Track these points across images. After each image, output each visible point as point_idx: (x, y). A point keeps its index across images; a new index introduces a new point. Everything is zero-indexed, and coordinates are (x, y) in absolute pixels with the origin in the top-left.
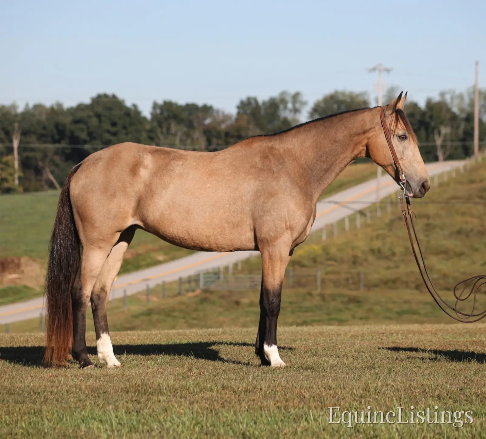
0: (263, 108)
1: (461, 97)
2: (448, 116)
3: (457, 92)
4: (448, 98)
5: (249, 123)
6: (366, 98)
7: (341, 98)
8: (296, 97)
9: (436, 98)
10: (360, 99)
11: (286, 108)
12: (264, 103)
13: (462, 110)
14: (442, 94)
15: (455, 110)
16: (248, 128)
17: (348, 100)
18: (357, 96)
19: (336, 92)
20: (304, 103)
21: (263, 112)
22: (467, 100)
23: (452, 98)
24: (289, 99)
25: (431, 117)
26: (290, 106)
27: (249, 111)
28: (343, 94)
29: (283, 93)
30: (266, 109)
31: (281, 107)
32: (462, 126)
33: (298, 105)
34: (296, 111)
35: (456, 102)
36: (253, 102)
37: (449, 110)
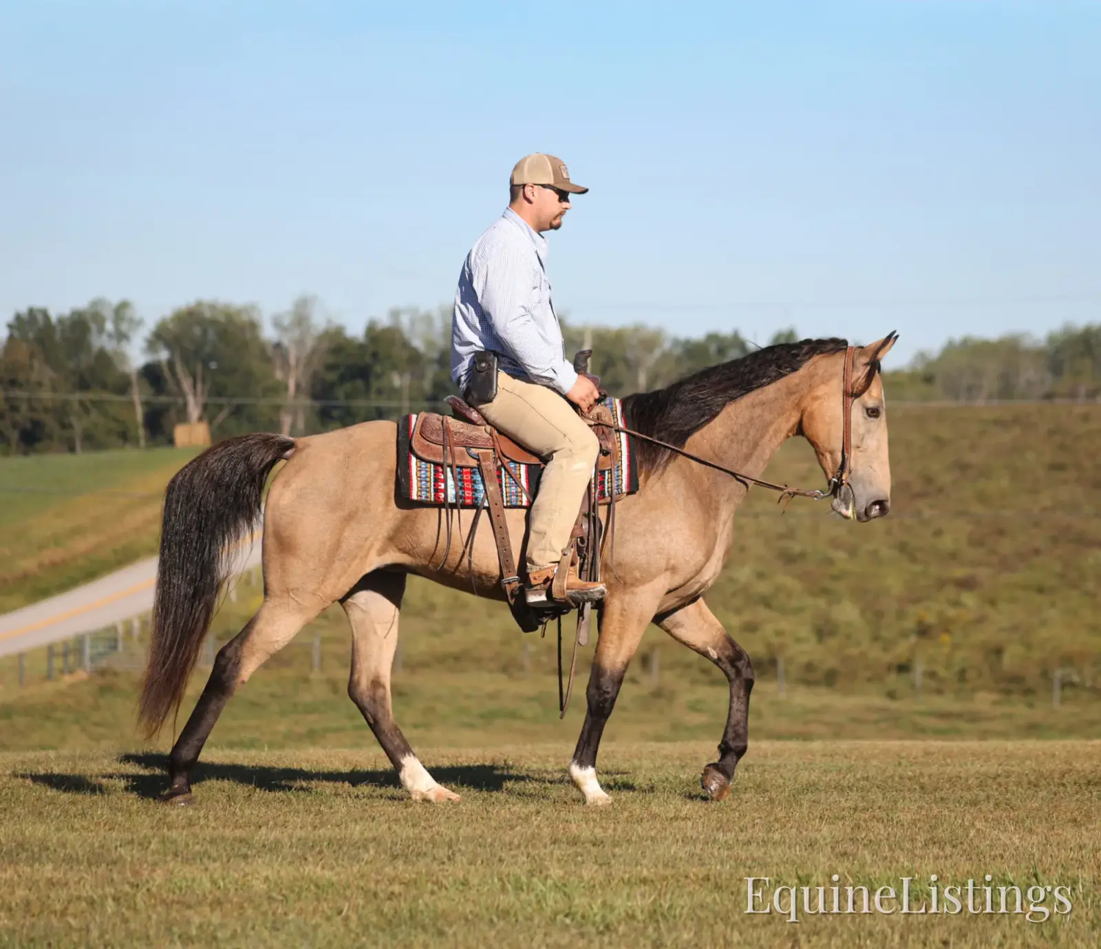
0: (58, 329)
1: (428, 319)
2: (405, 354)
3: (422, 311)
4: (405, 321)
5: (32, 356)
6: (255, 316)
7: (208, 314)
8: (121, 309)
9: (384, 321)
10: (245, 318)
11: (101, 330)
12: (61, 321)
13: (430, 344)
14: (395, 314)
15: (418, 343)
16: (31, 367)
17: (222, 319)
18: (239, 312)
19: (199, 304)
20: (140, 323)
21: (58, 336)
22: (438, 325)
23: (413, 322)
24: (108, 314)
25: (375, 355)
26: (109, 326)
27: (31, 335)
28: (213, 307)
29: (96, 304)
30: (63, 331)
31: (93, 327)
32: (431, 372)
33: (124, 327)
34: (121, 336)
35: (420, 328)
36: (40, 317)
37: (406, 345)
